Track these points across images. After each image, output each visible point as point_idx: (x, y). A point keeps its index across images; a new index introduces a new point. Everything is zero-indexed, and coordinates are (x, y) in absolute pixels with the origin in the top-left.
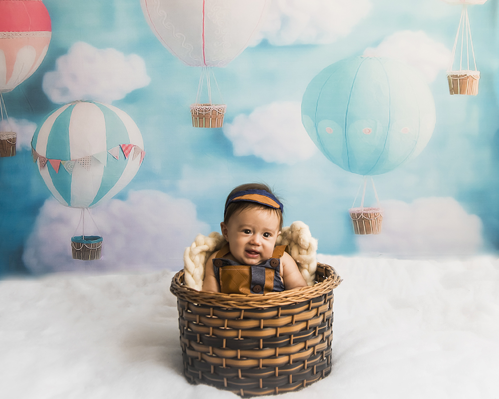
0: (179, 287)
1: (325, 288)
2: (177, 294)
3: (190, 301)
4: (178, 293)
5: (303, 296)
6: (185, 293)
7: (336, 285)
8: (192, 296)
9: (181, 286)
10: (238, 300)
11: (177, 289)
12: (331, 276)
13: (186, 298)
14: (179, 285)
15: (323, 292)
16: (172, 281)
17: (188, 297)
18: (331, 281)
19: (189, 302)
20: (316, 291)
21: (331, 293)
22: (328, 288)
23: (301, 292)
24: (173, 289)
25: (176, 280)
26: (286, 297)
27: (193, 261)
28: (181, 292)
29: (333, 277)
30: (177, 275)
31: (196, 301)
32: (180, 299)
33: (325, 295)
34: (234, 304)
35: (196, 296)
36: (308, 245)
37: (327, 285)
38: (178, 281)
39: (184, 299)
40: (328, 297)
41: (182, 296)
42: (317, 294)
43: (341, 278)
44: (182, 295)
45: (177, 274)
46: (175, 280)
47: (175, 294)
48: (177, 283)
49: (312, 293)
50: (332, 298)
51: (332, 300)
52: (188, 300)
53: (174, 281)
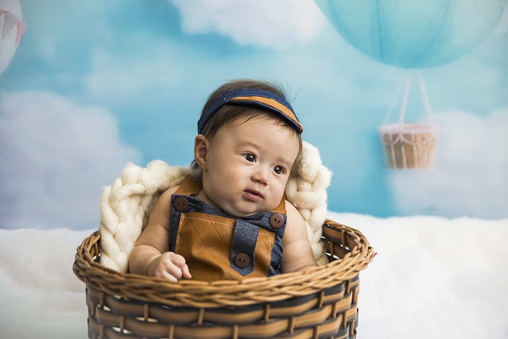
0: (89, 266)
1: (347, 270)
2: (84, 278)
3: (108, 292)
4: (87, 277)
5: (310, 284)
6: (99, 277)
7: (366, 264)
8: (113, 284)
9: (92, 265)
10: (194, 292)
11: (84, 270)
12: (356, 248)
13: (101, 285)
14: (89, 261)
15: (344, 277)
16: (77, 254)
17: (105, 285)
18: (357, 257)
19: (105, 294)
20: (332, 275)
21: (356, 278)
22: (353, 269)
23: (306, 277)
24: (79, 269)
25: (84, 251)
26: (280, 287)
27: (115, 211)
28: (93, 276)
29: (361, 250)
30: (87, 242)
31: (118, 291)
32: (90, 287)
33: (347, 282)
34: (187, 298)
35: (120, 283)
36: (315, 174)
37: (351, 264)
38: (88, 254)
39: (97, 288)
40: (351, 285)
41: (93, 283)
42: (335, 280)
43: (374, 250)
44: (93, 279)
45: (86, 240)
46: (82, 251)
47: (81, 277)
48: (85, 258)
49: (325, 278)
50: (357, 286)
51: (357, 289)
52: (103, 289)
53: (80, 254)
